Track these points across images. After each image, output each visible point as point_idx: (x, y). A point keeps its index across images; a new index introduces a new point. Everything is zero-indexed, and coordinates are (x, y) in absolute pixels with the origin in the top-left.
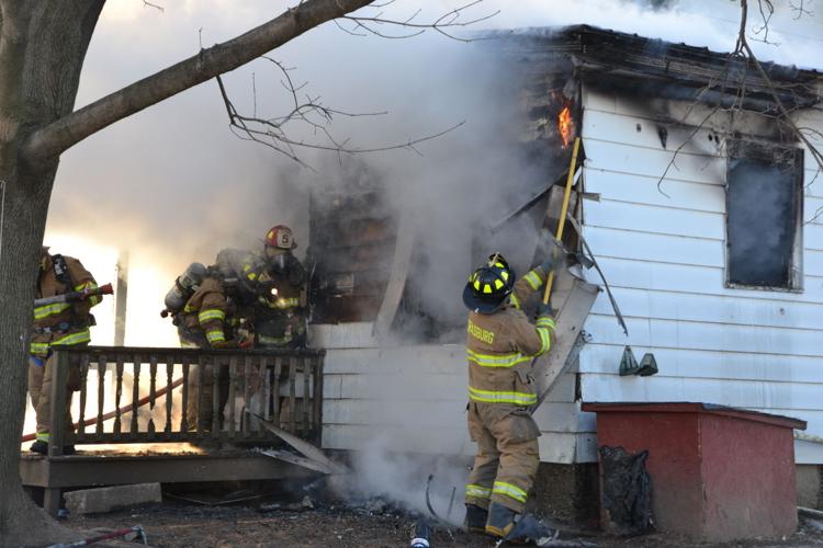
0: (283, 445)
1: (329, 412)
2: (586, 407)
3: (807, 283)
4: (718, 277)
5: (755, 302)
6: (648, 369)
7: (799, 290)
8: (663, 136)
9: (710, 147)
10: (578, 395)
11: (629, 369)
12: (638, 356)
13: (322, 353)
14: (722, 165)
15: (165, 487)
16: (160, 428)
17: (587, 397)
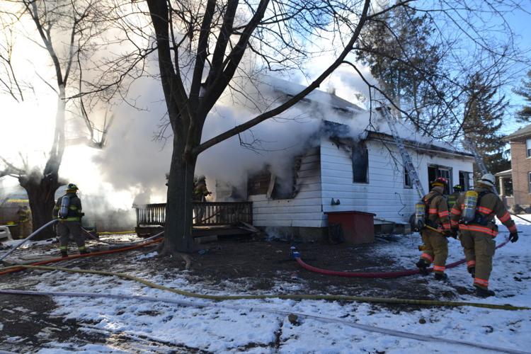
0: (244, 225)
1: (255, 217)
2: (325, 213)
3: (370, 182)
4: (351, 180)
5: (359, 186)
6: (338, 203)
7: (368, 183)
8: (338, 147)
9: (348, 149)
10: (322, 211)
11: (333, 203)
12: (335, 201)
13: (252, 202)
14: (351, 153)
15: (218, 236)
16: (215, 222)
17: (324, 211)
